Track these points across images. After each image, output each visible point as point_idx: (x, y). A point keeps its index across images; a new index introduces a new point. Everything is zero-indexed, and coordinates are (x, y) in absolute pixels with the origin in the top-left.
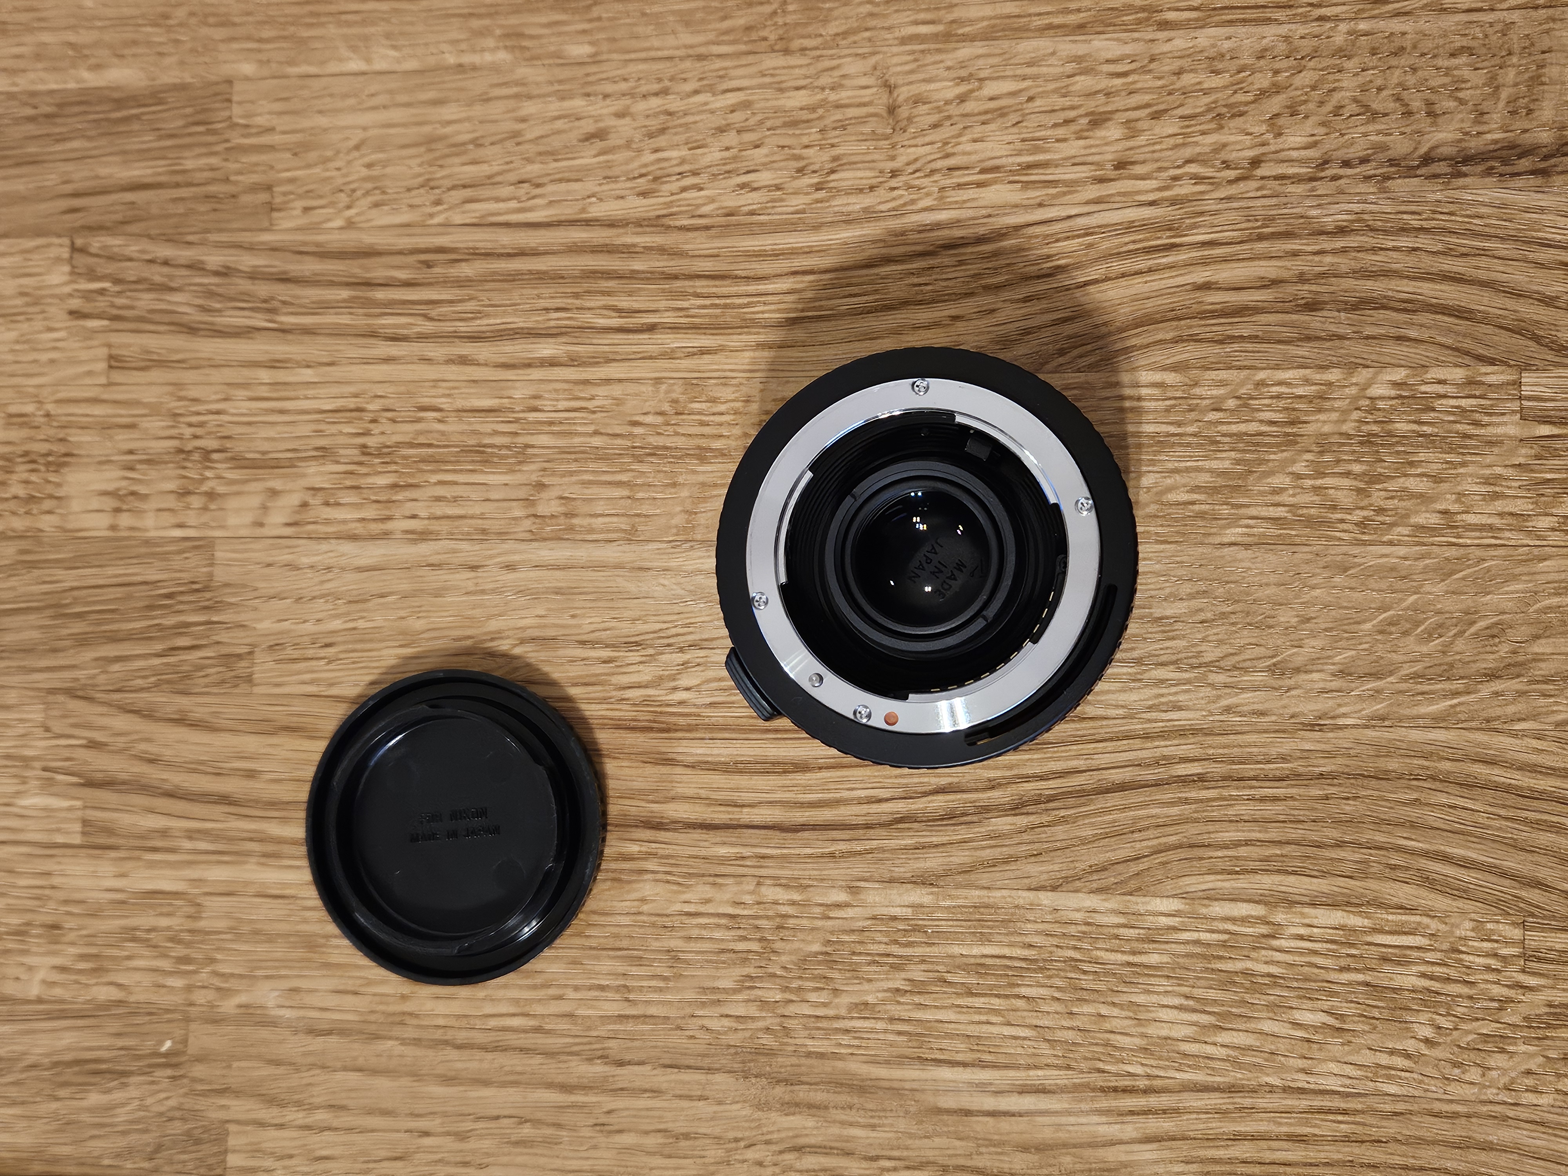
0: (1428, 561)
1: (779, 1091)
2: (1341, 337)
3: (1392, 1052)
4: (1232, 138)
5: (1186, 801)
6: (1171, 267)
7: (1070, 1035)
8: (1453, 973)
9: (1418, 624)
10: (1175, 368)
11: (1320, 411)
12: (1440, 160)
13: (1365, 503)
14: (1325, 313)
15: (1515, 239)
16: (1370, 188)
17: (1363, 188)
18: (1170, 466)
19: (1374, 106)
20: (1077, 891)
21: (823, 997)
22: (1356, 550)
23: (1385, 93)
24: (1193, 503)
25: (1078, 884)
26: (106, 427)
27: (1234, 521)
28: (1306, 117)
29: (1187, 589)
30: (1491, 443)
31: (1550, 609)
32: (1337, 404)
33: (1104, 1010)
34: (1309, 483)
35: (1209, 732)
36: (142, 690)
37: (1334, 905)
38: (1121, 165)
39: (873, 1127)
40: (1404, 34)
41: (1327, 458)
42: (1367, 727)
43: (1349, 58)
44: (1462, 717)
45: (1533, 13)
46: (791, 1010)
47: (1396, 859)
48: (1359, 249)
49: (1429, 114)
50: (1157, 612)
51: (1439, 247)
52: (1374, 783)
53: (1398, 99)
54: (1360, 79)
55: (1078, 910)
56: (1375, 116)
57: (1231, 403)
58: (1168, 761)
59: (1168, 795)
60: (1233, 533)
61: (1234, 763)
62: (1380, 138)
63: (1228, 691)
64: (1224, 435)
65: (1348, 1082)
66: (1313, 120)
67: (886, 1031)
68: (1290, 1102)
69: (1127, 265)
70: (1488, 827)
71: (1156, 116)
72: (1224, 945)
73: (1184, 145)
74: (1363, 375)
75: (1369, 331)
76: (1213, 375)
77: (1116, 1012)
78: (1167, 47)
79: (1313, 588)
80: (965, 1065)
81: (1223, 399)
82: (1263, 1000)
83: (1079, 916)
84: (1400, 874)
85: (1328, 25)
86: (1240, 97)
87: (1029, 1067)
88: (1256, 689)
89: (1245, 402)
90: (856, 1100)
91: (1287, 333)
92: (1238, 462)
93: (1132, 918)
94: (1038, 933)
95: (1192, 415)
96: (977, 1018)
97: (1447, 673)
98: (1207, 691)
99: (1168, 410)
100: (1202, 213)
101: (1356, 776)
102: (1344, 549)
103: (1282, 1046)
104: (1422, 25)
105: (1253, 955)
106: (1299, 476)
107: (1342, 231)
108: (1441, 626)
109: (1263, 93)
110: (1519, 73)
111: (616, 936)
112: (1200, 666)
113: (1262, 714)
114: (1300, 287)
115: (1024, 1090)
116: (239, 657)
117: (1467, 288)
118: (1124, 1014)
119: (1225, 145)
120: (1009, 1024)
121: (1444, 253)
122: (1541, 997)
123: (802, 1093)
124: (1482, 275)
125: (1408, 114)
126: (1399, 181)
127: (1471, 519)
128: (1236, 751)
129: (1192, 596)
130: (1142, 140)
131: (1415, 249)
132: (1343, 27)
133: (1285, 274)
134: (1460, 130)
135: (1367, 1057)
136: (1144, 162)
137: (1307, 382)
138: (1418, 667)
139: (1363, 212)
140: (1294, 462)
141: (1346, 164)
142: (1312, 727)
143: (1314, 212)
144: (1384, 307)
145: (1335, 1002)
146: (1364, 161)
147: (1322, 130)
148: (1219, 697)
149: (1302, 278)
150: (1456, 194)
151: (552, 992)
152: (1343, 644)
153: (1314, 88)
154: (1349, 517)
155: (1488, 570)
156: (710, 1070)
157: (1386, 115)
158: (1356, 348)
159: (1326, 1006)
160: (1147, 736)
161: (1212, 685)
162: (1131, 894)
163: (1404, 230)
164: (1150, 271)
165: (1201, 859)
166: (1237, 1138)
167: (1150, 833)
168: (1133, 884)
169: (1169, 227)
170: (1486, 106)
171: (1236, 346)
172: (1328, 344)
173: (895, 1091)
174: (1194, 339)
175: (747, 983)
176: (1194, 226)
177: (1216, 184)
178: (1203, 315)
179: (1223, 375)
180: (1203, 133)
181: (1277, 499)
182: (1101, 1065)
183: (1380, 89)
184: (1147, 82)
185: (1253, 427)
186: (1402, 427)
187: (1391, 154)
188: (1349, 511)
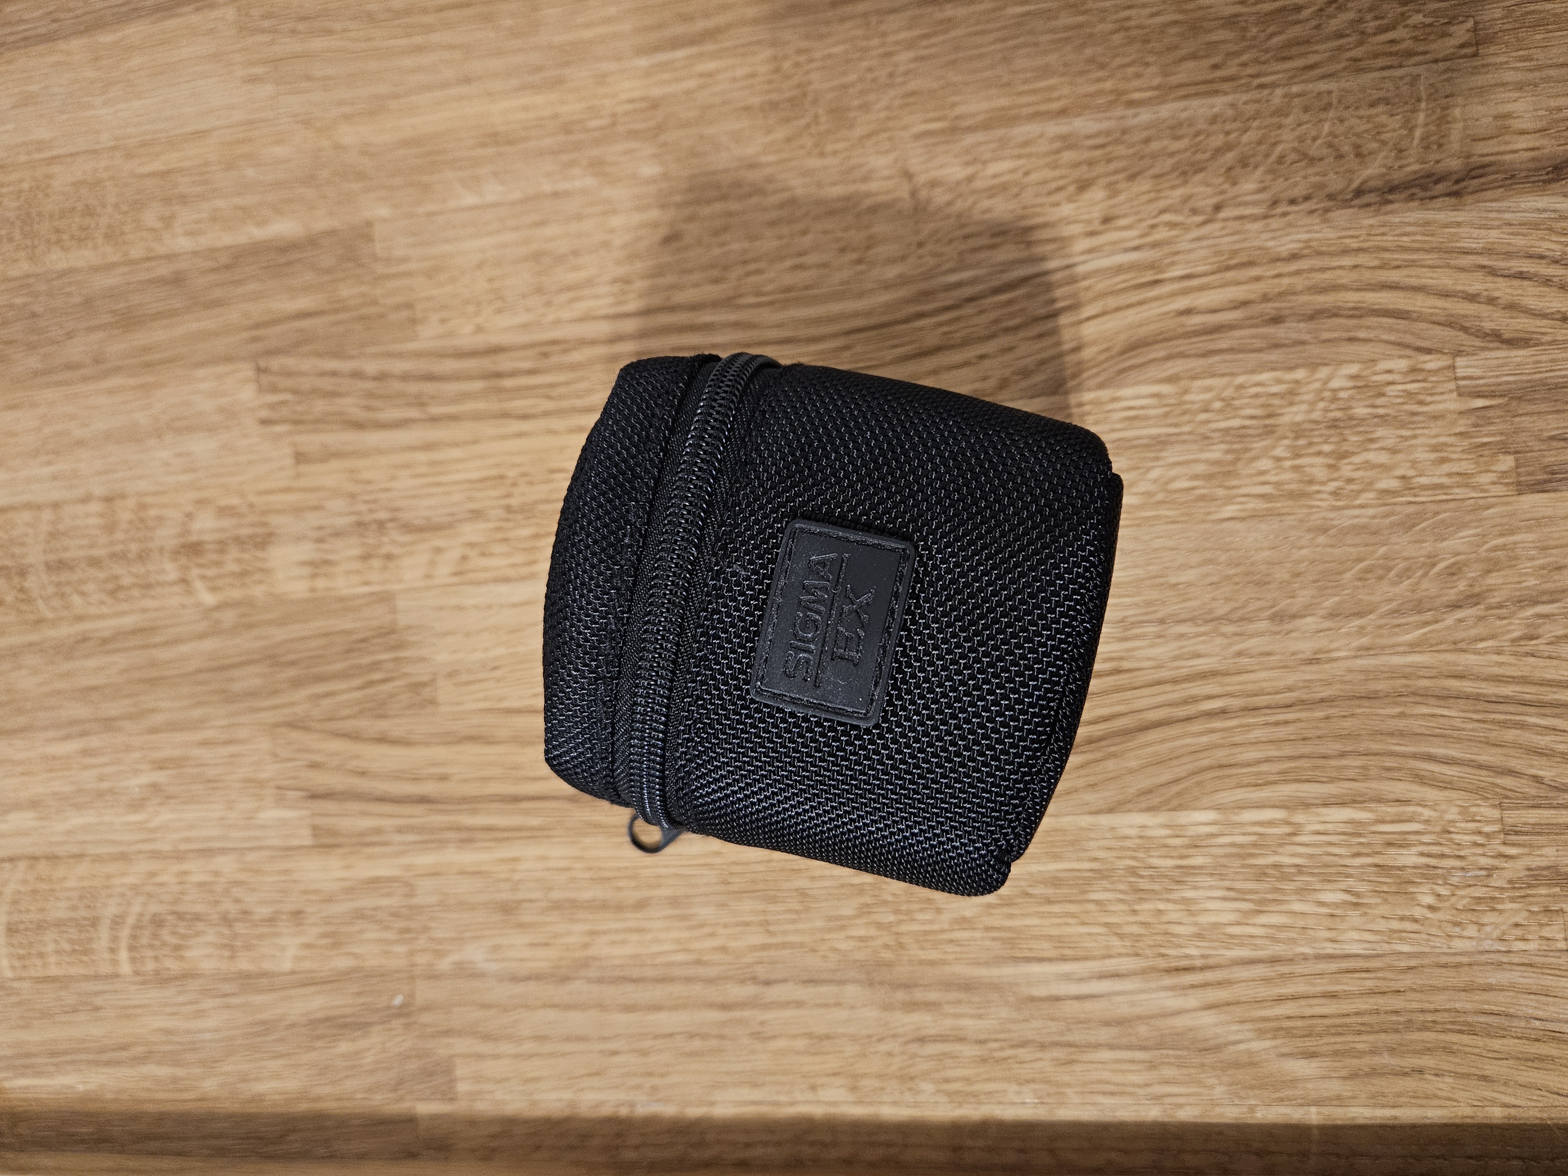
0: (1393, 518)
1: (901, 995)
2: (1303, 343)
3: (1402, 919)
4: (1195, 190)
5: (1212, 731)
6: (1156, 299)
7: (1135, 929)
8: (1446, 851)
9: (1389, 569)
10: (1170, 380)
11: (1292, 404)
12: (1370, 191)
13: (1336, 475)
14: (1287, 325)
15: (1438, 250)
16: (1315, 219)
17: (1307, 220)
18: (1172, 460)
19: (1312, 152)
20: (1129, 811)
21: (928, 916)
22: (1332, 515)
23: (1319, 142)
24: (1193, 488)
25: (1129, 806)
26: (298, 511)
27: (1229, 500)
28: (1256, 167)
29: (1195, 559)
30: (1435, 417)
31: (1496, 548)
32: (1306, 397)
33: (1161, 906)
34: (1288, 464)
35: (1226, 674)
36: (349, 717)
37: (1343, 804)
38: (1107, 220)
39: (979, 1017)
40: (1329, 93)
41: (1302, 442)
42: (1355, 657)
43: (1287, 115)
44: (1433, 642)
45: (1435, 66)
46: (903, 928)
47: (1390, 762)
48: (1311, 270)
49: (1359, 155)
50: (1173, 580)
51: (1376, 263)
52: (1366, 703)
53: (1330, 145)
54: (1297, 133)
55: (1131, 827)
56: (1312, 161)
57: (1217, 405)
58: (1194, 700)
59: (1196, 727)
60: (1230, 510)
61: (1249, 696)
62: (1318, 179)
63: (1237, 638)
64: (1214, 431)
65: (1367, 946)
66: (1261, 169)
67: (983, 939)
68: (1322, 966)
69: (1122, 300)
70: (1463, 729)
71: (1132, 177)
72: (1255, 845)
73: (1157, 199)
74: (1323, 372)
75: (1326, 335)
76: (1199, 383)
77: (1170, 906)
78: (1135, 122)
79: (1301, 548)
80: (1050, 960)
81: (1211, 401)
82: (1291, 886)
83: (1132, 832)
84: (1395, 775)
85: (1266, 92)
86: (1199, 156)
87: (1104, 957)
88: (1261, 634)
89: (1228, 403)
90: (963, 996)
91: (1258, 343)
92: (1228, 452)
93: (1177, 830)
94: (1100, 848)
95: (1186, 418)
96: (1057, 921)
97: (1418, 607)
98: (1219, 641)
99: (1166, 415)
100: (1177, 253)
101: (1349, 698)
102: (1322, 515)
103: (1310, 922)
104: (1343, 84)
105: (1280, 850)
106: (1279, 459)
107: (1294, 257)
108: (1408, 569)
109: (1219, 151)
110: (1427, 116)
111: (754, 882)
112: (1212, 620)
113: (1268, 654)
114: (1263, 306)
115: (1102, 976)
116: (425, 684)
117: (1401, 294)
118: (1178, 907)
119: (1190, 197)
120: (1084, 924)
121: (1380, 267)
122: (1521, 864)
123: (919, 995)
124: (1414, 282)
125: (1340, 157)
126: (1338, 212)
127: (1424, 480)
128: (1250, 687)
129: (1200, 565)
130: (1122, 198)
131: (1356, 266)
132: (1279, 92)
133: (1252, 297)
134: (1384, 166)
135: (1382, 925)
136: (1125, 216)
137: (1279, 381)
138: (1393, 605)
139: (1309, 240)
140: (1274, 447)
141: (1293, 202)
142: (1310, 661)
143: (1270, 244)
144: (1336, 315)
145: (1351, 882)
146: (1307, 198)
147: (1270, 177)
148: (1230, 645)
149: (1266, 298)
150: (1387, 218)
151: (706, 930)
152: (1330, 591)
153: (1260, 143)
154: (1323, 488)
155: (1443, 521)
156: (842, 982)
157: (1321, 159)
158: (1314, 350)
159: (1343, 886)
160: (1175, 681)
161: (1224, 635)
162: (1174, 809)
163: (1346, 252)
164: (1140, 303)
165: (1229, 776)
166: (1281, 999)
167: (1185, 759)
168: (1175, 803)
169: (1152, 266)
170: (1404, 144)
171: (1217, 358)
172: (1292, 349)
173: (997, 987)
174: (1182, 355)
175: (864, 910)
176: (1173, 263)
177: (1187, 228)
178: (1187, 335)
179: (1208, 382)
180: (1173, 188)
181: (1263, 478)
182: (1163, 951)
183: (1314, 139)
184: (1121, 150)
185: (1236, 423)
186: (1361, 411)
187: (1329, 190)
188: (1323, 483)
